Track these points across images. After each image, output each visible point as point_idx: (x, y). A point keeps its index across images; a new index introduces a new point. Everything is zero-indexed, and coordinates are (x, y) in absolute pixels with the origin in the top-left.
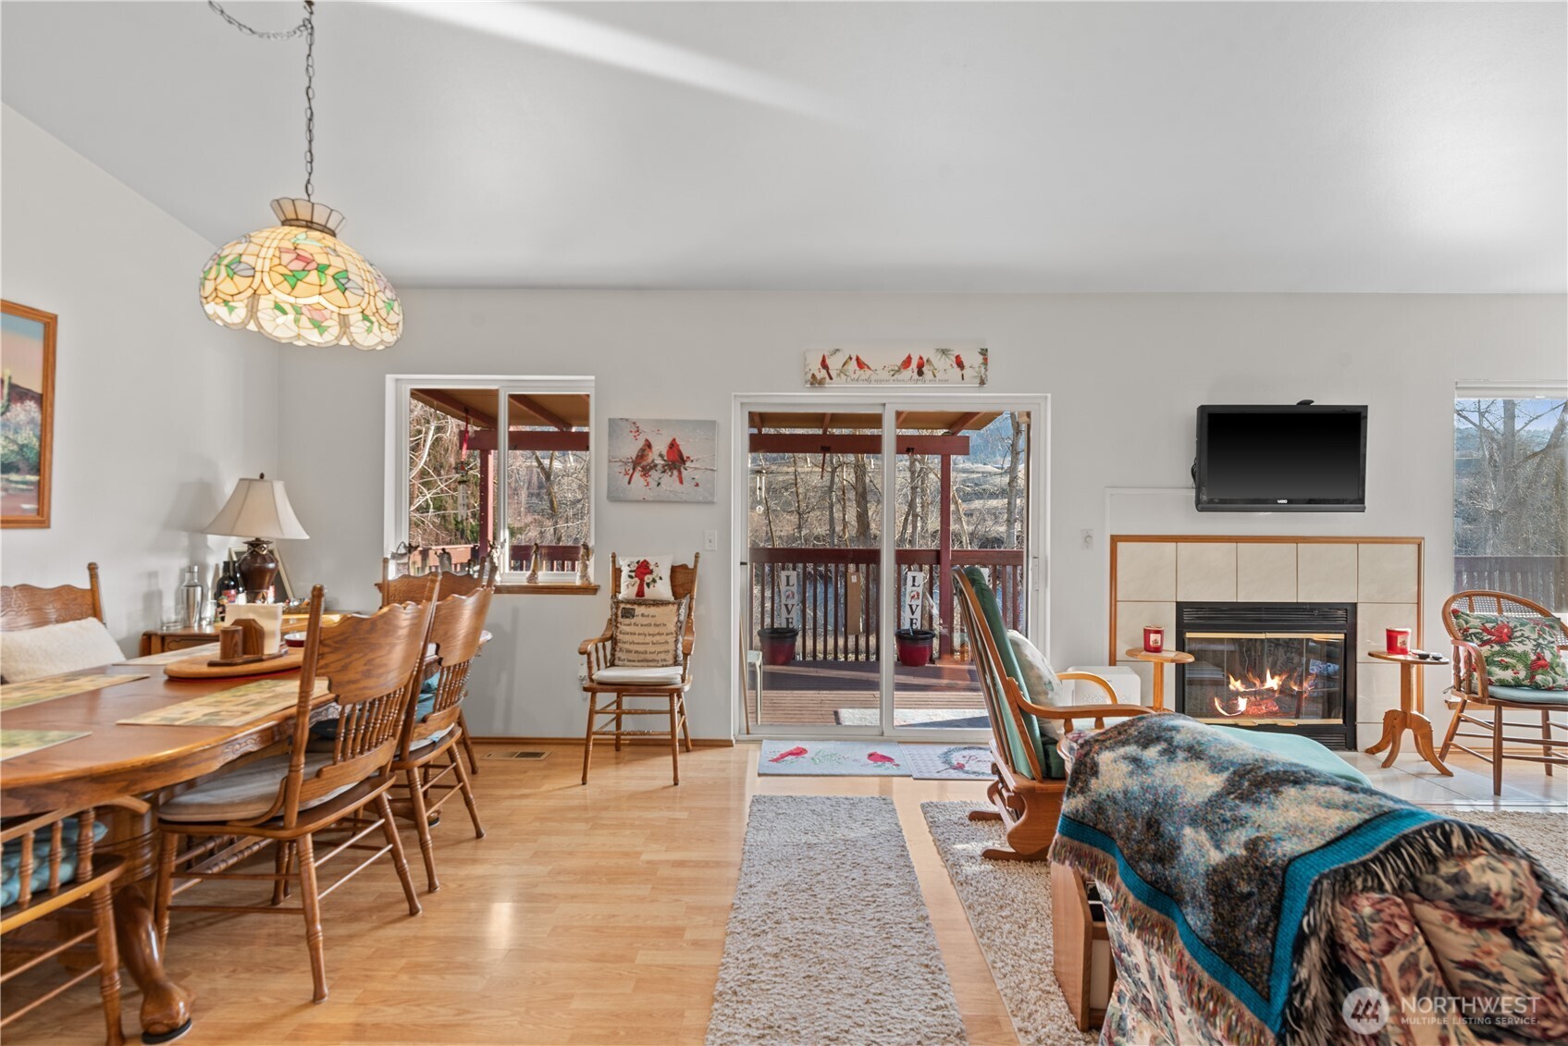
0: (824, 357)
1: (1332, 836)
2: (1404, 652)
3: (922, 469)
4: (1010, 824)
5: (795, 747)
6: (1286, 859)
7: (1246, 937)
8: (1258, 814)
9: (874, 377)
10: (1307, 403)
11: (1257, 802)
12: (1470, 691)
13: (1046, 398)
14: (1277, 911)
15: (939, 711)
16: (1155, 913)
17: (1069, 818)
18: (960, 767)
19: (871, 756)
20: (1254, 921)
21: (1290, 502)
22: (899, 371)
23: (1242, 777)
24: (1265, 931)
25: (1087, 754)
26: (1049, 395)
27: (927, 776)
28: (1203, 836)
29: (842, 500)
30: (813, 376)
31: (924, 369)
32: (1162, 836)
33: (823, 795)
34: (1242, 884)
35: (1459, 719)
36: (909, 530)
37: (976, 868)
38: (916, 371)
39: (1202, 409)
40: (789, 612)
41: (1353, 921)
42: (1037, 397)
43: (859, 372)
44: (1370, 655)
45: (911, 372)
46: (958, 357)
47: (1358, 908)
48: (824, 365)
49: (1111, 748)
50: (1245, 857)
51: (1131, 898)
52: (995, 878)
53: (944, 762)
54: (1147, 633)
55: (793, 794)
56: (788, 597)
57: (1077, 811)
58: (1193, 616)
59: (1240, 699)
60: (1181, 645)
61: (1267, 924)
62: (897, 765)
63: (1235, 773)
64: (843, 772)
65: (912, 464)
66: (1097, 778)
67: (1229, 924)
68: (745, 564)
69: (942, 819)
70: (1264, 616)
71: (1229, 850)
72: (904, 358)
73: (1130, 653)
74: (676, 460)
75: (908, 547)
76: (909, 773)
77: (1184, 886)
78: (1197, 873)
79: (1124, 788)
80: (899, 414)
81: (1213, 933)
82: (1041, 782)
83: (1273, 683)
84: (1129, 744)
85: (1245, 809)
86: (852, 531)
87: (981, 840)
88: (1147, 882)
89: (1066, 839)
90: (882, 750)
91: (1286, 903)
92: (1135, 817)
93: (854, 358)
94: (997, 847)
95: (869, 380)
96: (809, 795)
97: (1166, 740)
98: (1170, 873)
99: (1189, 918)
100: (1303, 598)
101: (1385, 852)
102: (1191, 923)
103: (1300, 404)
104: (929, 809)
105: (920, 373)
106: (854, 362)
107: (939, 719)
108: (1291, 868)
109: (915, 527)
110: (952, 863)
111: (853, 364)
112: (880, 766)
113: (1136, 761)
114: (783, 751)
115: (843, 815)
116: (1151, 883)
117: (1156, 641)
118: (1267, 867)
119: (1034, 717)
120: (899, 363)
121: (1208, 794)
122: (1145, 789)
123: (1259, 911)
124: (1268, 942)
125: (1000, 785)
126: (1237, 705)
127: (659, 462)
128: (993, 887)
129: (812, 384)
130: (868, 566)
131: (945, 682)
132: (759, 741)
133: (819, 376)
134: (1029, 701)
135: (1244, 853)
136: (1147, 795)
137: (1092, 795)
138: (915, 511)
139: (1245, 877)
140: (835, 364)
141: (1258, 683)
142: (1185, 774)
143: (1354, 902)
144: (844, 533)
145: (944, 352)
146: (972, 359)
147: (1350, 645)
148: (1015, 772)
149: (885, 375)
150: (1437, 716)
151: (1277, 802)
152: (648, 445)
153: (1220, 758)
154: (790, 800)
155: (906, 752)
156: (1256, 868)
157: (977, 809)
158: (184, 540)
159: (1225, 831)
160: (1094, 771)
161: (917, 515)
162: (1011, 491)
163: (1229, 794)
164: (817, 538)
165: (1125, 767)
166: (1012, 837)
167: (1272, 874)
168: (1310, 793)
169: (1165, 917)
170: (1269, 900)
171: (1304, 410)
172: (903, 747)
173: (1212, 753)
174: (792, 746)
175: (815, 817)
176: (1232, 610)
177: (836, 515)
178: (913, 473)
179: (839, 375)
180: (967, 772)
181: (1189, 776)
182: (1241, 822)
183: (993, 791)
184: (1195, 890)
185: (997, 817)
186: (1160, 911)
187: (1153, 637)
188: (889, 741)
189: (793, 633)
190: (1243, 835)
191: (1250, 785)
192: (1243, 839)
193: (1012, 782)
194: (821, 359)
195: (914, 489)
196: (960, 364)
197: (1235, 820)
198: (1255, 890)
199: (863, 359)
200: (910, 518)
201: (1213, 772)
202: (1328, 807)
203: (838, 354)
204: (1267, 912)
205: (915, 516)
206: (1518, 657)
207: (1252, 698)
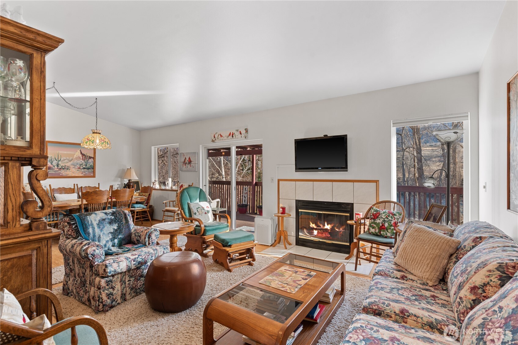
0: (214, 135)
10: (326, 136)
21: (322, 168)
22: (228, 137)
30: (212, 140)
31: (233, 135)
39: (295, 141)
43: (221, 138)
45: (231, 137)
46: (240, 131)
58: (301, 204)
59: (314, 231)
60: (297, 213)
68: (208, 185)
70: (323, 206)
72: (229, 133)
74: (190, 162)
83: (328, 227)
95: (223, 140)
100: (334, 201)
105: (233, 137)
106: (220, 135)
120: (228, 135)
126: (313, 233)
127: (187, 162)
129: (212, 142)
133: (214, 140)
140: (216, 136)
141: (322, 226)
145: (237, 130)
146: (243, 132)
147: (351, 218)
149: (225, 138)
152: (186, 158)
158: (120, 179)
171: (326, 138)
179: (217, 139)
196: (241, 133)
203: (217, 134)
206: (377, 224)
207: (320, 231)
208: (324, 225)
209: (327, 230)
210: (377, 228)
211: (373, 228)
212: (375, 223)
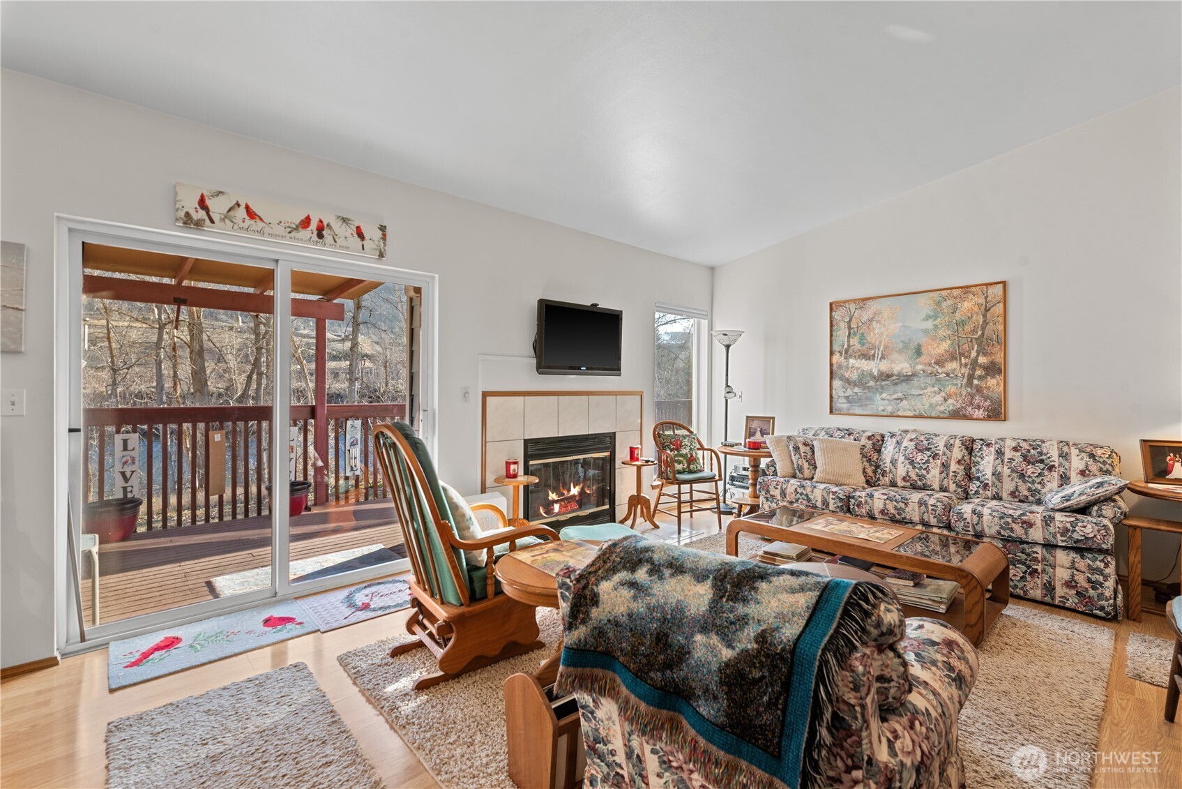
0: (202, 196)
1: (807, 615)
2: (637, 460)
3: (267, 332)
4: (439, 652)
5: (162, 638)
6: (791, 643)
7: (757, 712)
8: (751, 610)
9: (267, 230)
11: (745, 601)
12: (668, 478)
13: (434, 278)
14: (787, 686)
15: (329, 556)
16: (665, 712)
17: (573, 649)
18: (366, 607)
19: (268, 622)
20: (765, 698)
21: (587, 369)
22: (296, 229)
23: (722, 581)
24: (776, 705)
25: (585, 587)
26: (437, 276)
27: (335, 625)
28: (715, 639)
29: (174, 358)
30: (187, 214)
31: (324, 232)
32: (670, 646)
33: (216, 687)
34: (753, 670)
35: (660, 495)
36: (254, 386)
37: (413, 704)
38: (315, 233)
39: (541, 302)
40: (126, 480)
41: (851, 679)
42: (426, 276)
43: (248, 222)
44: (623, 463)
45: (310, 233)
47: (855, 669)
48: (202, 203)
49: (606, 578)
50: (757, 649)
51: (643, 706)
52: (432, 707)
53: (349, 606)
54: (508, 464)
55: (173, 700)
56: (125, 463)
57: (580, 641)
58: (535, 448)
59: (555, 505)
60: (526, 472)
61: (777, 699)
62: (301, 623)
63: (715, 578)
64: (237, 651)
65: (257, 326)
66: (598, 607)
67: (741, 705)
68: (78, 430)
69: (364, 666)
70: (572, 445)
71: (740, 647)
72: (303, 217)
73: (497, 480)
75: (251, 403)
76: (317, 628)
77: (694, 685)
78: (709, 671)
79: (628, 612)
80: (295, 274)
81: (726, 716)
82: (469, 606)
83: (575, 491)
84: (619, 571)
85: (741, 609)
86: (185, 386)
87: (408, 674)
88: (657, 688)
89: (571, 669)
90: (278, 612)
91: (795, 678)
92: (643, 634)
93: (243, 206)
94: (425, 676)
95: (261, 232)
96: (196, 693)
97: (647, 561)
98: (678, 675)
99: (701, 710)
100: (591, 432)
101: (842, 618)
102: (704, 713)
103: (592, 305)
104: (349, 660)
105: (320, 236)
107: (331, 564)
108: (798, 650)
109: (259, 384)
110: (387, 708)
111: (241, 213)
112: (280, 630)
113: (632, 585)
114: (145, 649)
115: (250, 701)
116: (661, 689)
117: (514, 469)
118: (777, 654)
119: (462, 551)
120: (297, 222)
121: (707, 602)
122: (651, 609)
123: (770, 690)
124: (779, 712)
125: (421, 617)
126: (553, 509)
128: (434, 718)
129: (185, 223)
130: (234, 423)
131: (332, 526)
132: (104, 646)
133: (195, 216)
134: (458, 538)
135: (755, 646)
136: (655, 614)
137: (593, 623)
138: (259, 369)
139: (757, 665)
140: (218, 206)
141: (565, 492)
142: (679, 589)
143: (850, 666)
144: (175, 389)
145: (345, 220)
146: (372, 232)
147: (612, 458)
148: (443, 603)
149: (280, 230)
150: (649, 494)
151: (759, 597)
153: (698, 569)
154: (170, 709)
155: (306, 607)
156: (767, 656)
157: (397, 644)
159: (734, 632)
160: (595, 600)
161: (262, 373)
162: (353, 355)
163: (721, 597)
164: (140, 395)
165: (627, 593)
166: (443, 663)
167: (782, 658)
168: (777, 583)
169: (672, 713)
170: (780, 678)
171: (595, 310)
172: (300, 602)
173: (689, 566)
174: (158, 638)
175: (212, 718)
176: (554, 442)
177: (165, 372)
178: (257, 334)
179: (223, 220)
180: (374, 610)
181: (683, 589)
182: (744, 621)
183: (411, 624)
184: (708, 685)
185: (420, 645)
186: (669, 709)
187: (512, 467)
188: (284, 600)
189: (136, 503)
190: (751, 631)
191: (732, 587)
192: (752, 635)
193: (441, 613)
194: (198, 198)
195: (259, 349)
196: (360, 235)
197: (739, 620)
198: (767, 674)
199: (254, 208)
200: (255, 377)
201: (699, 582)
202: (793, 593)
203: (221, 197)
204: (777, 688)
205: (260, 374)
206: (684, 456)
207: (563, 503)
208: (569, 490)
209: (574, 496)
210: (685, 462)
211: (679, 463)
212: (681, 455)
